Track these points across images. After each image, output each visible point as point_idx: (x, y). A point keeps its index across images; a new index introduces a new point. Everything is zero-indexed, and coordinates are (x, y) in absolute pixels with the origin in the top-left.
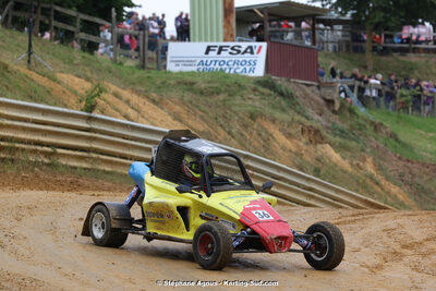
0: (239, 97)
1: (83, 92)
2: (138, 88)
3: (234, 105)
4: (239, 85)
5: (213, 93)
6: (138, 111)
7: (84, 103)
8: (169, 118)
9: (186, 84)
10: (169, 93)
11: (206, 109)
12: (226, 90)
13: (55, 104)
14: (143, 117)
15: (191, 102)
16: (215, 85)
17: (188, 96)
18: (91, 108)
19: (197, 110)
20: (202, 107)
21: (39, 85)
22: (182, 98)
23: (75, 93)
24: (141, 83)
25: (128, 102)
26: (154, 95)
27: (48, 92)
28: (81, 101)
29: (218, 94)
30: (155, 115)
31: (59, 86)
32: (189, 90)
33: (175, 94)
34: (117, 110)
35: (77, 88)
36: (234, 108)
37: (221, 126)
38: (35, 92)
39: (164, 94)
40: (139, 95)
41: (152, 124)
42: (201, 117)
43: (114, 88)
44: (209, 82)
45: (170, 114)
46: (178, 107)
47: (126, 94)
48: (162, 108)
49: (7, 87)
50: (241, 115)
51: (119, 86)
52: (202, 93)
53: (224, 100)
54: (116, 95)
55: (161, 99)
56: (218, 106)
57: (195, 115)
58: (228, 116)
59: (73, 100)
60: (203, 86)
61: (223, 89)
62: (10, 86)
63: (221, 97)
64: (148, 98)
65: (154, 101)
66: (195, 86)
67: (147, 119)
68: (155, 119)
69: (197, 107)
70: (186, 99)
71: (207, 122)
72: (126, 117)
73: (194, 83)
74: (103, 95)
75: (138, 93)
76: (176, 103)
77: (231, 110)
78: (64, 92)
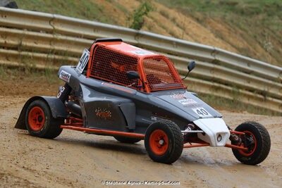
0: (277, 17)
1: (131, 10)
2: (184, 7)
3: (273, 24)
4: (278, 6)
5: (253, 13)
6: (184, 29)
7: (133, 21)
8: (212, 36)
9: (228, 4)
10: (212, 12)
11: (246, 28)
12: (265, 11)
13: (106, 22)
14: (187, 34)
15: (232, 21)
16: (254, 6)
17: (229, 16)
18: (139, 26)
19: (237, 28)
20: (242, 26)
21: (92, 4)
22: (223, 18)
23: (125, 11)
24: (186, 3)
25: (174, 20)
26: (198, 15)
27: (100, 10)
28: (129, 19)
29: (258, 13)
30: (198, 33)
31: (111, 5)
32: (231, 10)
33: (218, 14)
34: (164, 28)
35: (127, 7)
36: (271, 27)
37: (260, 43)
38: (88, 10)
39: (207, 13)
40: (184, 14)
41: (196, 41)
42: (241, 35)
43: (160, 7)
44: (249, 3)
45: (212, 32)
46: (220, 26)
47: (172, 13)
48: (205, 27)
49: (62, 5)
50: (278, 33)
51: (166, 5)
52: (242, 13)
53: (264, 20)
54: (163, 14)
55: (205, 18)
56: (257, 26)
57: (236, 33)
58: (266, 34)
59: (123, 18)
60: (244, 6)
61: (262, 9)
62: (65, 4)
63: (261, 17)
64: (192, 17)
65: (198, 20)
66: (236, 6)
67: (191, 37)
68: (198, 36)
69: (238, 25)
70: (227, 18)
71: (247, 40)
72: (172, 34)
73: (235, 4)
74: (150, 13)
75: (184, 12)
76: (218, 22)
77: (268, 28)
78: (115, 10)
